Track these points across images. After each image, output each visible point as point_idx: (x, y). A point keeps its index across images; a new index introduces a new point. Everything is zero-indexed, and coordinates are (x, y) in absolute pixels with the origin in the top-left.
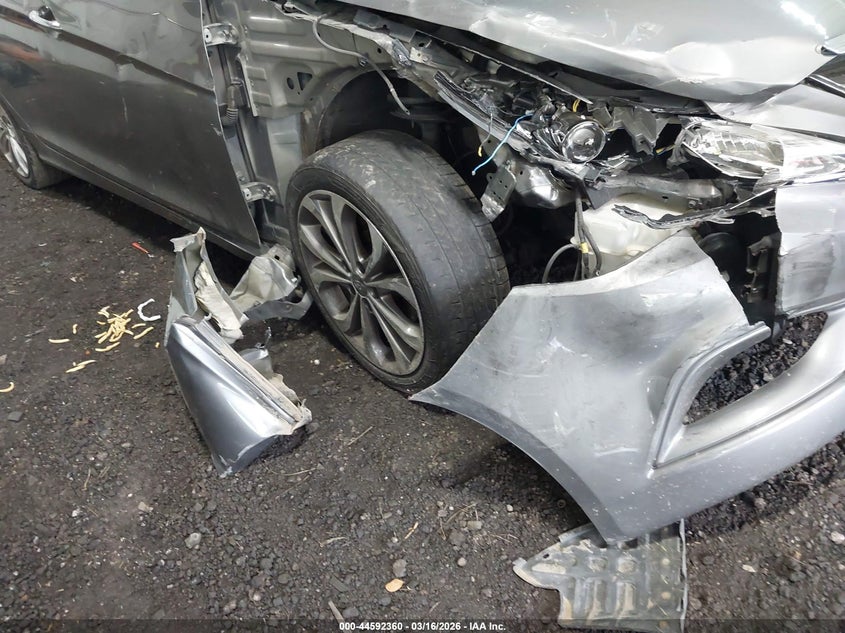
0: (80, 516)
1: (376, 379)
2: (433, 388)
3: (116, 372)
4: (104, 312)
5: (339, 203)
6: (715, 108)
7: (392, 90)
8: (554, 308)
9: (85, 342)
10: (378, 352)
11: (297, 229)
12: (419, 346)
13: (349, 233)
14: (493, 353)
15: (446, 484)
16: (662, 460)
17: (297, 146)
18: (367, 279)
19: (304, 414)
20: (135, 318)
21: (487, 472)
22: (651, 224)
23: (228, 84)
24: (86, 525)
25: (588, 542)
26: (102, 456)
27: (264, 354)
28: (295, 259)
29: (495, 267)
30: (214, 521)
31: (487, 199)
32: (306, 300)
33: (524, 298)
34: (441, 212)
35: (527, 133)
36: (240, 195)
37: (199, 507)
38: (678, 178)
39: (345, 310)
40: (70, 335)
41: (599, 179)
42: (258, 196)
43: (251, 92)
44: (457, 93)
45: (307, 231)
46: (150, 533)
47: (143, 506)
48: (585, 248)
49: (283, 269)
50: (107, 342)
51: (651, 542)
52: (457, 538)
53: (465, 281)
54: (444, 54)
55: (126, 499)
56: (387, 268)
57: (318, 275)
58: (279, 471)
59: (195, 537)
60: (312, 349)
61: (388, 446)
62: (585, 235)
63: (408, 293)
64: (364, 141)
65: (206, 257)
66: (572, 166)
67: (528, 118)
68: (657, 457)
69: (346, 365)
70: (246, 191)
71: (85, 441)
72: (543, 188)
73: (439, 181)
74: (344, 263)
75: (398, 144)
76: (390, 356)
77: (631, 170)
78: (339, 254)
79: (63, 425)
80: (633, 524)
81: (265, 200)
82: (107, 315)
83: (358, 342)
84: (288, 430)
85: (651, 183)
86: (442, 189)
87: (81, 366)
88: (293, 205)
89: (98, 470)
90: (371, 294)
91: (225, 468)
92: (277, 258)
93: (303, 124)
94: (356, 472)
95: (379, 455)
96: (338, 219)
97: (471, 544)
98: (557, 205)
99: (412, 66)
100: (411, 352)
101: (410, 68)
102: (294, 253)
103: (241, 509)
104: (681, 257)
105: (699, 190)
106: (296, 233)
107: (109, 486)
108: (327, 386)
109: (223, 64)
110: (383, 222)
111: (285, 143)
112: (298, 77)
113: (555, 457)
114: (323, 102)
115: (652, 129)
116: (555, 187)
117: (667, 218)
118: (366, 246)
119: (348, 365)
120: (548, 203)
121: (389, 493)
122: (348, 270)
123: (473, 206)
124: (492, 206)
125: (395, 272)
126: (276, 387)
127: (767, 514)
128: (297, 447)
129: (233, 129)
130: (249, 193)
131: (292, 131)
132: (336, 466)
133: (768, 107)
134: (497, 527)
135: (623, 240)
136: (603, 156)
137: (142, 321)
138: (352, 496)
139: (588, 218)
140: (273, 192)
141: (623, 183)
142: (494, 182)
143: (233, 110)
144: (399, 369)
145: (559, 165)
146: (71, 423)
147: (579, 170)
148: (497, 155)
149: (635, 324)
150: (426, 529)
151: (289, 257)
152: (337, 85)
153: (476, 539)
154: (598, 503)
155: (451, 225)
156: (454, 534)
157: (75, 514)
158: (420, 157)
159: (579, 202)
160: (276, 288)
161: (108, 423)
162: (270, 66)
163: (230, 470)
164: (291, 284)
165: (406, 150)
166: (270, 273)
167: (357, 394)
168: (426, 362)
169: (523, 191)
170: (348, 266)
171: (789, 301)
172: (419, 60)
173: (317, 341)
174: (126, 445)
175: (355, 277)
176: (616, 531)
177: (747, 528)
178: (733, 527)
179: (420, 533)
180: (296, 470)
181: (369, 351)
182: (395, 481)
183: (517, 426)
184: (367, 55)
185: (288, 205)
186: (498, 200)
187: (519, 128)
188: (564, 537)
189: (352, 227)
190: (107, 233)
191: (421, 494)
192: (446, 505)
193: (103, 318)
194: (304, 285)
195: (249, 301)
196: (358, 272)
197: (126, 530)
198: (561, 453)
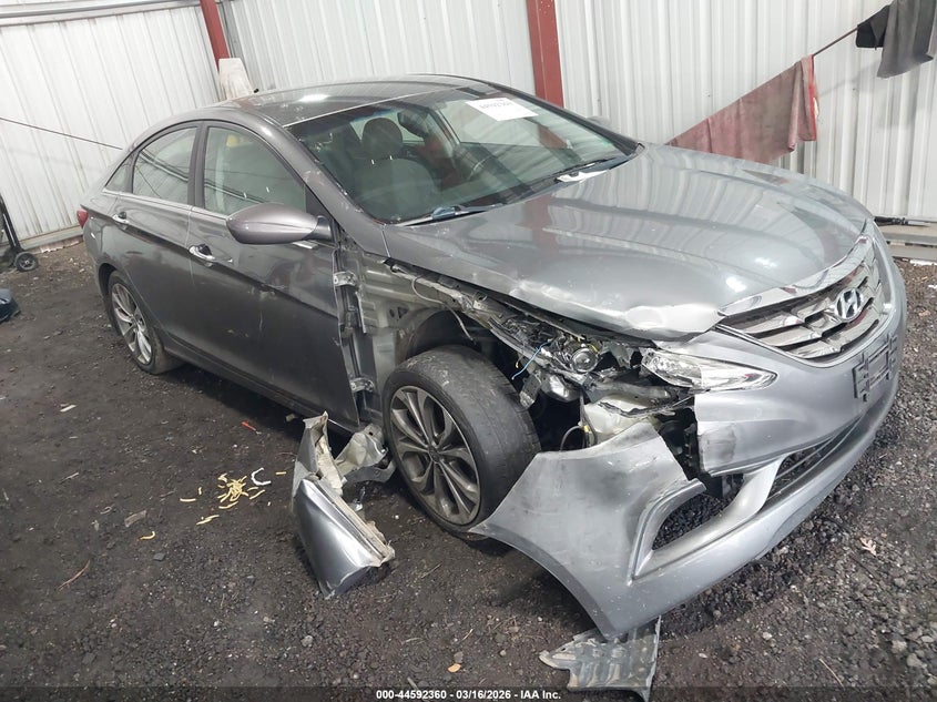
0: (220, 626)
1: (444, 530)
2: (484, 523)
3: (236, 525)
4: (222, 478)
5: (423, 395)
6: (659, 344)
7: (462, 324)
8: (563, 468)
9: (210, 501)
10: (445, 506)
11: (390, 412)
12: (476, 499)
13: (429, 415)
14: (524, 498)
15: (494, 604)
16: (637, 574)
17: (393, 354)
18: (440, 449)
19: (390, 552)
20: (249, 483)
21: (525, 596)
22: (623, 413)
23: (346, 311)
24: (225, 632)
25: (593, 640)
26: (231, 585)
27: (359, 507)
28: (385, 435)
29: (530, 440)
30: (322, 628)
31: (523, 394)
32: (391, 467)
33: (544, 460)
34: (492, 402)
35: (548, 354)
36: (349, 386)
37: (310, 619)
38: (644, 385)
39: (421, 474)
40: (196, 496)
41: (592, 385)
42: (361, 388)
43: (362, 317)
44: (502, 330)
45: (398, 414)
46: (274, 637)
47: (266, 619)
48: (586, 429)
49: (375, 442)
50: (227, 502)
51: (637, 639)
52: (500, 638)
53: (508, 451)
54: (495, 303)
55: (254, 615)
56: (455, 441)
57: (402, 447)
58: (369, 595)
59: (308, 639)
60: (393, 507)
61: (452, 578)
62: (586, 421)
63: (470, 459)
64: (442, 353)
65: (325, 433)
66: (576, 376)
67: (549, 345)
68: (634, 570)
69: (420, 519)
70: (353, 384)
71: (217, 574)
72: (559, 389)
73: (492, 382)
74: (423, 438)
75: (465, 356)
76: (455, 510)
77: (615, 379)
78: (420, 430)
79: (199, 564)
80: (621, 621)
81: (365, 391)
82: (225, 480)
83: (430, 499)
84: (378, 564)
85: (627, 387)
86: (494, 387)
87: (208, 519)
88: (388, 395)
89: (230, 595)
90: (442, 461)
91: (329, 591)
92: (371, 434)
93: (398, 338)
94: (427, 596)
95: (445, 583)
96: (421, 406)
97: (510, 642)
98: (568, 400)
99: (474, 311)
100: (470, 504)
101: (473, 312)
102: (384, 429)
103: (342, 620)
104: (642, 436)
105: (656, 393)
106: (388, 414)
107: (239, 606)
108: (405, 535)
109: (344, 297)
110: (453, 409)
111: (384, 351)
112: (398, 311)
113: (566, 571)
114: (413, 326)
115: (626, 354)
116: (567, 388)
117: (635, 411)
118: (440, 425)
119: (422, 519)
120: (563, 399)
121: (452, 610)
122: (426, 443)
123: (515, 399)
124: (527, 399)
125: (461, 444)
126: (370, 530)
127: (722, 621)
128: (382, 579)
129: (348, 341)
130: (355, 386)
131: (390, 342)
132: (412, 592)
133: (691, 344)
134: (530, 631)
135: (609, 424)
136: (598, 369)
137: (255, 485)
138: (424, 612)
139: (588, 409)
140: (372, 385)
141: (610, 387)
142: (528, 384)
143: (349, 329)
144: (462, 520)
145: (568, 375)
146: (204, 562)
147: (579, 378)
148: (529, 367)
149: (614, 478)
150: (478, 633)
151: (380, 434)
152: (424, 317)
153: (513, 639)
154: (596, 606)
155: (499, 411)
156: (499, 634)
157: (216, 624)
158: (479, 365)
159: (582, 398)
160: (369, 457)
161: (234, 562)
162: (379, 302)
163: (333, 593)
164: (381, 454)
165: (470, 360)
166: (365, 445)
167: (429, 541)
168: (481, 512)
169: (546, 390)
170: (427, 439)
171: (709, 464)
172: (479, 308)
173: (397, 501)
174: (251, 577)
175: (431, 447)
176: (611, 628)
177: (706, 630)
178: (696, 630)
179: (474, 636)
180: (383, 594)
181: (438, 506)
182: (456, 601)
183: (541, 550)
184: (446, 302)
185: (384, 396)
186: (531, 395)
187: (543, 351)
188: (576, 638)
189: (431, 412)
190: (218, 413)
191: (476, 610)
192: (494, 618)
193: (223, 483)
194: (390, 456)
195: (348, 467)
196: (434, 444)
197: (256, 636)
198: (570, 569)
